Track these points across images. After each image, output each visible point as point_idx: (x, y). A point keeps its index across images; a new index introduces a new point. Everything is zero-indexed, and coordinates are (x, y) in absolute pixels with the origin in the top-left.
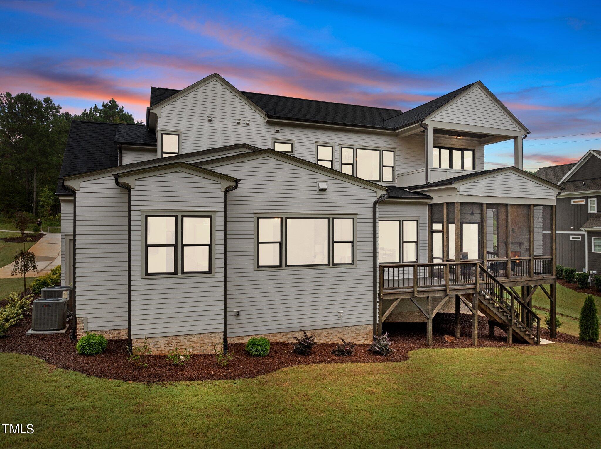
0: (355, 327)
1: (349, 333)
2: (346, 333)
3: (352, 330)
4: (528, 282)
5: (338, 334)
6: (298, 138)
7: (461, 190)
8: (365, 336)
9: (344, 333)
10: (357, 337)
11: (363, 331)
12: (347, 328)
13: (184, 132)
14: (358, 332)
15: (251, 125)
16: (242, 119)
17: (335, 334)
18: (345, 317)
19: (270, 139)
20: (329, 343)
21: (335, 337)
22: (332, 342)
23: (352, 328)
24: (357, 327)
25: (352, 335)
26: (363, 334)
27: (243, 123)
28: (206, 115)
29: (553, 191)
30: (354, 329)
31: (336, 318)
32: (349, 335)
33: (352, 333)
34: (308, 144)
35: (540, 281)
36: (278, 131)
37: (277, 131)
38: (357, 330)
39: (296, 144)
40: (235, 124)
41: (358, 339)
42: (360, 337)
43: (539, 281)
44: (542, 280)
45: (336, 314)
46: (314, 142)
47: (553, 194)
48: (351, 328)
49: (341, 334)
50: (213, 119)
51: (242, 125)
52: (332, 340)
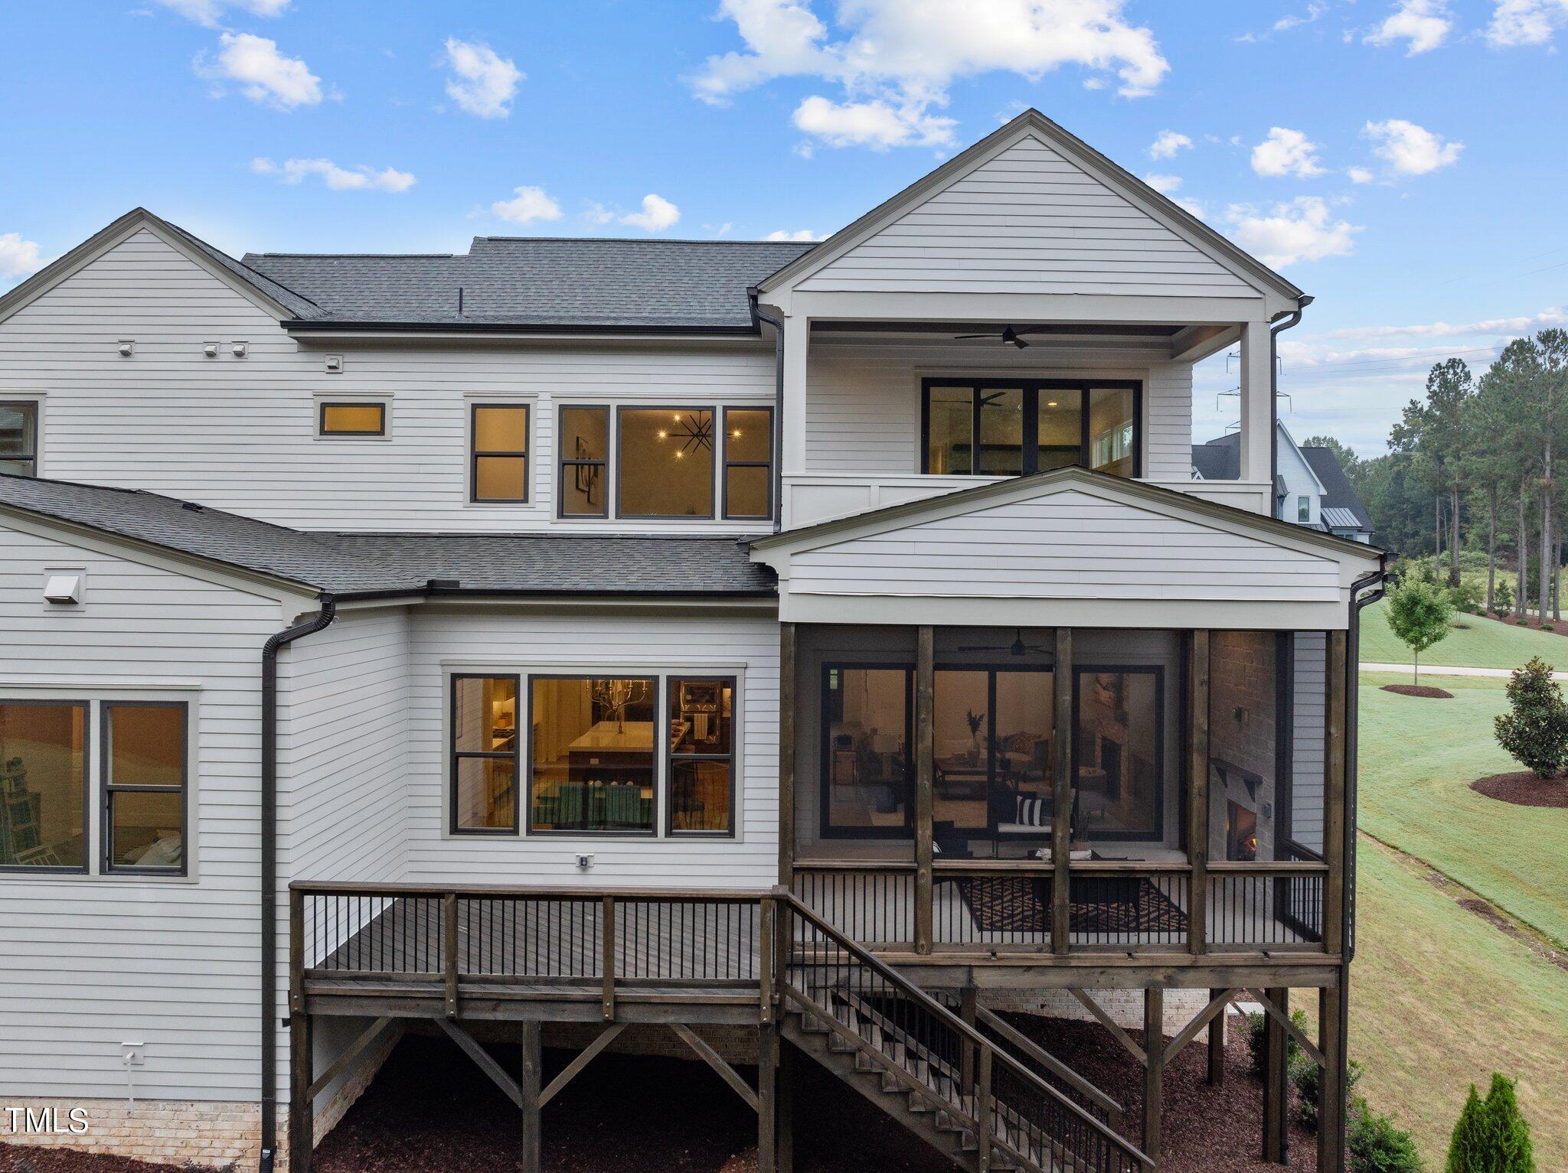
0: (196, 1105)
1: (172, 1125)
2: (156, 1124)
3: (183, 1116)
4: (1169, 971)
5: (128, 1123)
6: (404, 386)
7: (796, 572)
8: (238, 1144)
9: (148, 1123)
10: (205, 1143)
11: (226, 1125)
12: (161, 1105)
13: (51, 393)
14: (205, 1125)
15: (251, 357)
16: (223, 339)
17: (115, 1122)
18: (150, 1065)
19: (309, 394)
20: (93, 1150)
21: (113, 1131)
22: (103, 1150)
23: (184, 1108)
24: (203, 1108)
25: (181, 1134)
26: (227, 1134)
27: (226, 352)
28: (116, 339)
29: (1332, 567)
30: (191, 1112)
31: (116, 1064)
32: (171, 1133)
33: (182, 1125)
34: (439, 404)
35: (1246, 971)
36: (335, 367)
37: (330, 367)
38: (202, 1117)
39: (396, 404)
40: (201, 357)
41: (206, 1152)
42: (216, 1144)
43: (1237, 970)
44: (1263, 970)
45: (115, 1050)
46: (460, 395)
47: (1334, 581)
48: (177, 1106)
49: (138, 1123)
50: (137, 348)
51: (223, 357)
52: (102, 1141)
